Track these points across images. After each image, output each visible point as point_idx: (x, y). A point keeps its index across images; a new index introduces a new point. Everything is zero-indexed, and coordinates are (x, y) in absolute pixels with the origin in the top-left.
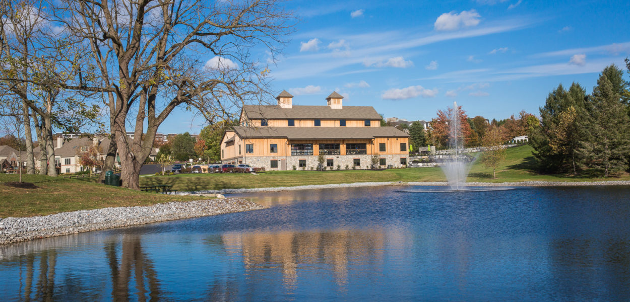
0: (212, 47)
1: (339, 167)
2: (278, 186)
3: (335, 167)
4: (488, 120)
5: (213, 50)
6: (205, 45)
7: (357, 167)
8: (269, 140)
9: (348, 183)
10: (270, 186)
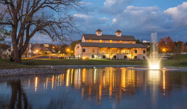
0: (54, 9)
1: (118, 59)
2: (91, 65)
3: (117, 59)
4: (184, 43)
5: (55, 10)
6: (52, 8)
7: (125, 59)
8: (91, 47)
9: (120, 65)
10: (88, 65)
